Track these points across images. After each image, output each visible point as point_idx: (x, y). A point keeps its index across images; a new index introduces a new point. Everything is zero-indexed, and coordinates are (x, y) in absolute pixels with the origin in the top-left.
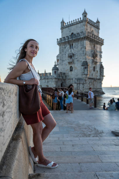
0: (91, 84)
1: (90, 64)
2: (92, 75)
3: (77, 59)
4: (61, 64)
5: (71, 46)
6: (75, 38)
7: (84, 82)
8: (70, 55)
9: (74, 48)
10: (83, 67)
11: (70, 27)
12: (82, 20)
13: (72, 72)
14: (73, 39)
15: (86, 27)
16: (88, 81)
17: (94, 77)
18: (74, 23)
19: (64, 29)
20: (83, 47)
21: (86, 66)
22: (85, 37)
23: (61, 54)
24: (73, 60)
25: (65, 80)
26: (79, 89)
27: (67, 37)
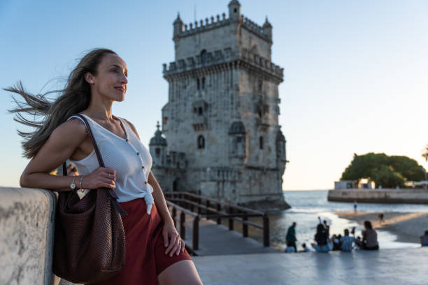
0: (253, 181)
1: (249, 130)
2: (257, 158)
3: (215, 116)
4: (175, 129)
5: (201, 84)
6: (210, 64)
7: (237, 179)
8: (197, 107)
9: (209, 89)
10: (231, 139)
11: (197, 36)
12: (228, 20)
13: (202, 150)
14: (206, 65)
15: (238, 36)
16: (246, 175)
17: (261, 163)
18: (207, 25)
19: (182, 41)
20: (232, 86)
21: (240, 135)
22: (236, 62)
23: (175, 103)
24: (206, 120)
25: (184, 172)
26: (223, 197)
27: (189, 59)
